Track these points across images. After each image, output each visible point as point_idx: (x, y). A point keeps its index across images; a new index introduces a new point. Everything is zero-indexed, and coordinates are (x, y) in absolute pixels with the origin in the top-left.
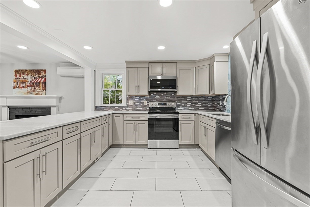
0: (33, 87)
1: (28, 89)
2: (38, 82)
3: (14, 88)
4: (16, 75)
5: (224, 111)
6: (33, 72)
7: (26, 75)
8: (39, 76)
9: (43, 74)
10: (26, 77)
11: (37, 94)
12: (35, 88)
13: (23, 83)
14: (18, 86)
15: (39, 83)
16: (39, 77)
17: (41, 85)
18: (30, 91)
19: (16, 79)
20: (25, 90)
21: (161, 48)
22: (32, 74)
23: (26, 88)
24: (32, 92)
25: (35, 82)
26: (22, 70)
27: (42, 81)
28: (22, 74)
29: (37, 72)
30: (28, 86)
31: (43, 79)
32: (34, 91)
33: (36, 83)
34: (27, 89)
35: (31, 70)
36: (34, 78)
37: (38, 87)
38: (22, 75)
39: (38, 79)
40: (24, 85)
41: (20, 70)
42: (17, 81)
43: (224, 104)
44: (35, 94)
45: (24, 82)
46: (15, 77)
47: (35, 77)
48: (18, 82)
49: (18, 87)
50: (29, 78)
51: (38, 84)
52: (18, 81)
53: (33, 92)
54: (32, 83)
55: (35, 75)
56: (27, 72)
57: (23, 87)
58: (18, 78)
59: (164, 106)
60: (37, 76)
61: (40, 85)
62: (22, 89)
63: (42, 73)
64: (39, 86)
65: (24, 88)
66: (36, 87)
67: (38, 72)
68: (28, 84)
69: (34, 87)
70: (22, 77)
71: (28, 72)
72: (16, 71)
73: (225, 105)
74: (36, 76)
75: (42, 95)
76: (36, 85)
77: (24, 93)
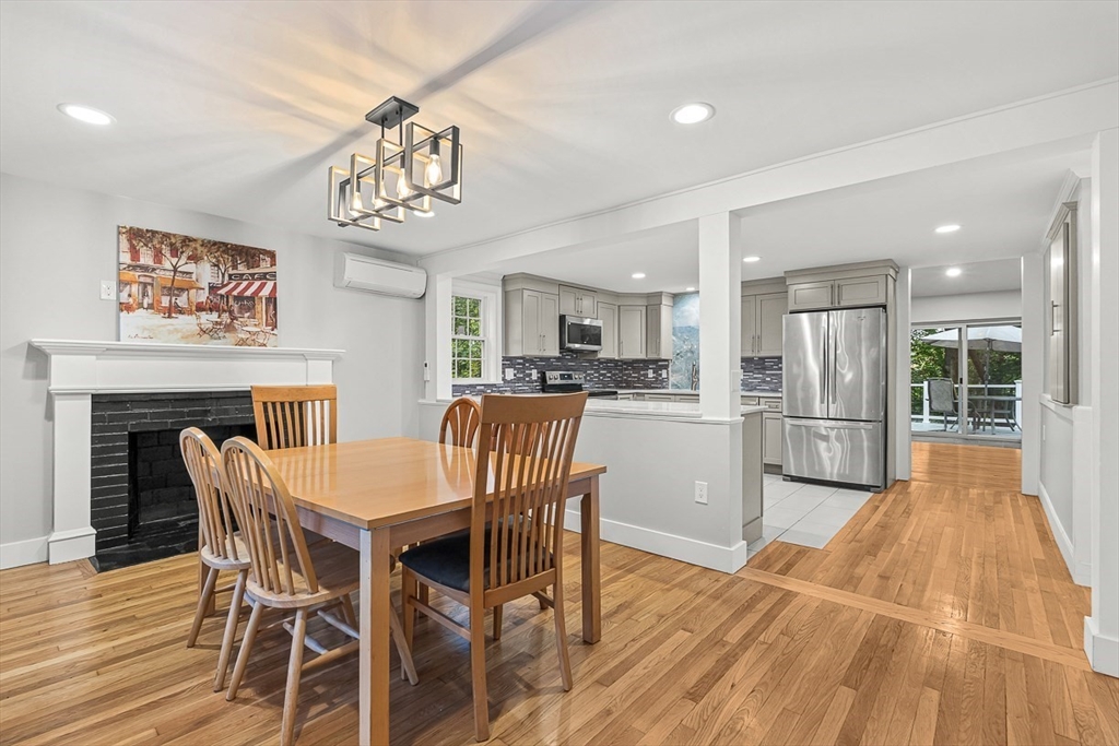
0: (224, 311)
1: (203, 320)
2: (248, 293)
3: (125, 307)
4: (135, 254)
5: (664, 388)
6: (223, 252)
7: (189, 258)
8: (251, 271)
9: (264, 267)
10: (191, 267)
11: (243, 342)
12: (236, 318)
13: (173, 290)
14: (146, 302)
15: (251, 298)
16: (252, 275)
17: (261, 307)
18: (211, 326)
19: (134, 268)
20: (186, 322)
21: (639, 276)
22: (218, 261)
23: (191, 313)
24: (221, 334)
25: (235, 293)
26: (166, 236)
27: (266, 292)
28: (166, 250)
29: (240, 254)
30: (200, 308)
31: (270, 285)
32: (229, 328)
33: (238, 298)
34: (198, 318)
35: (215, 243)
36: (230, 278)
37: (247, 315)
38: (168, 255)
39: (245, 283)
40: (182, 301)
41: (157, 232)
42: (142, 279)
43: (661, 375)
44: (233, 341)
45: (182, 290)
46: (129, 262)
47: (231, 272)
48: (145, 285)
49: (151, 306)
50: (205, 273)
51: (247, 303)
52: (149, 280)
53: (227, 335)
54: (222, 296)
55: (235, 267)
56: (196, 249)
57: (173, 310)
58: (145, 268)
59: (570, 382)
60: (242, 269)
61: (258, 307)
62: (169, 317)
63: (263, 264)
64: (251, 308)
65: (181, 312)
66: (240, 312)
67: (250, 255)
68: (203, 297)
69: (231, 312)
70: (168, 265)
71: (200, 249)
72: (136, 236)
73: (664, 376)
74: (235, 272)
75: (265, 345)
76: (240, 308)
77: (179, 335)
